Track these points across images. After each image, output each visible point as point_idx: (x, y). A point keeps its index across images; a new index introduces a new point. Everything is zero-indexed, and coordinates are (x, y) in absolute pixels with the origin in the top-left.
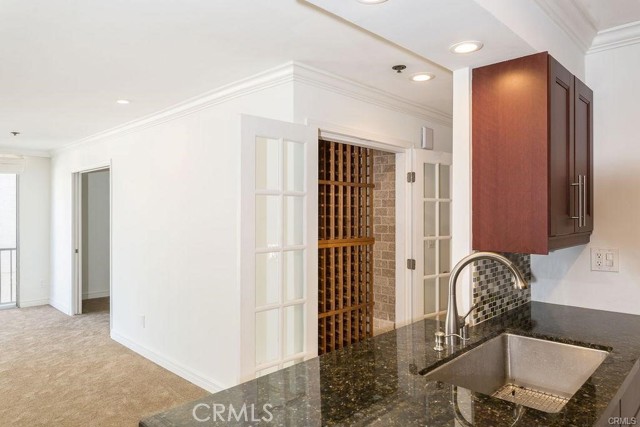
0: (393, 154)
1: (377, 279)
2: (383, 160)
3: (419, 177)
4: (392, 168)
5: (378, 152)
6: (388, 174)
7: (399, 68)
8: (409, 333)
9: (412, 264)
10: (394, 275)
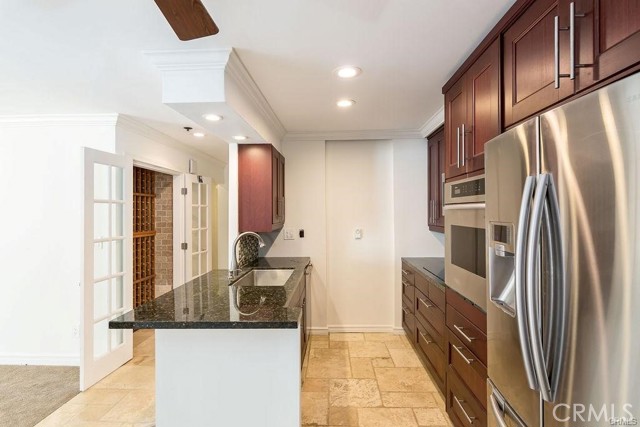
0: (171, 177)
1: (158, 259)
2: (162, 179)
3: (190, 191)
4: (170, 184)
5: (159, 173)
6: (168, 188)
7: (188, 129)
8: (183, 291)
9: (185, 246)
10: (172, 254)
